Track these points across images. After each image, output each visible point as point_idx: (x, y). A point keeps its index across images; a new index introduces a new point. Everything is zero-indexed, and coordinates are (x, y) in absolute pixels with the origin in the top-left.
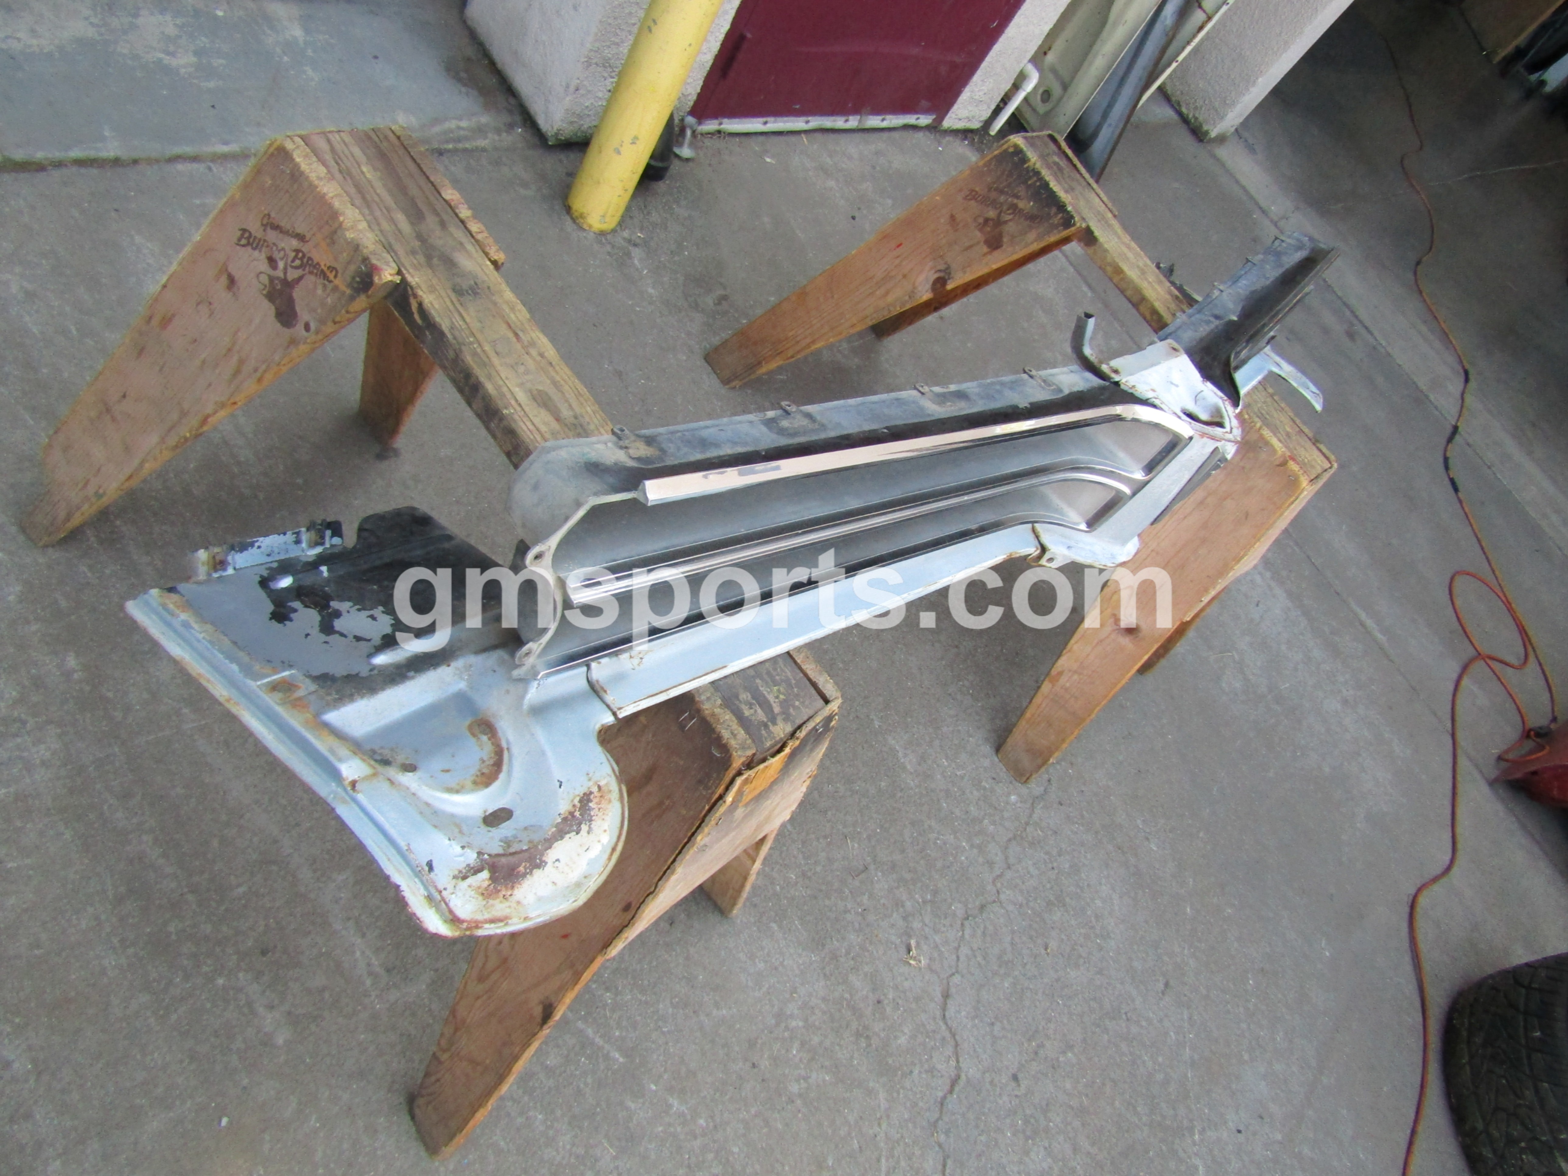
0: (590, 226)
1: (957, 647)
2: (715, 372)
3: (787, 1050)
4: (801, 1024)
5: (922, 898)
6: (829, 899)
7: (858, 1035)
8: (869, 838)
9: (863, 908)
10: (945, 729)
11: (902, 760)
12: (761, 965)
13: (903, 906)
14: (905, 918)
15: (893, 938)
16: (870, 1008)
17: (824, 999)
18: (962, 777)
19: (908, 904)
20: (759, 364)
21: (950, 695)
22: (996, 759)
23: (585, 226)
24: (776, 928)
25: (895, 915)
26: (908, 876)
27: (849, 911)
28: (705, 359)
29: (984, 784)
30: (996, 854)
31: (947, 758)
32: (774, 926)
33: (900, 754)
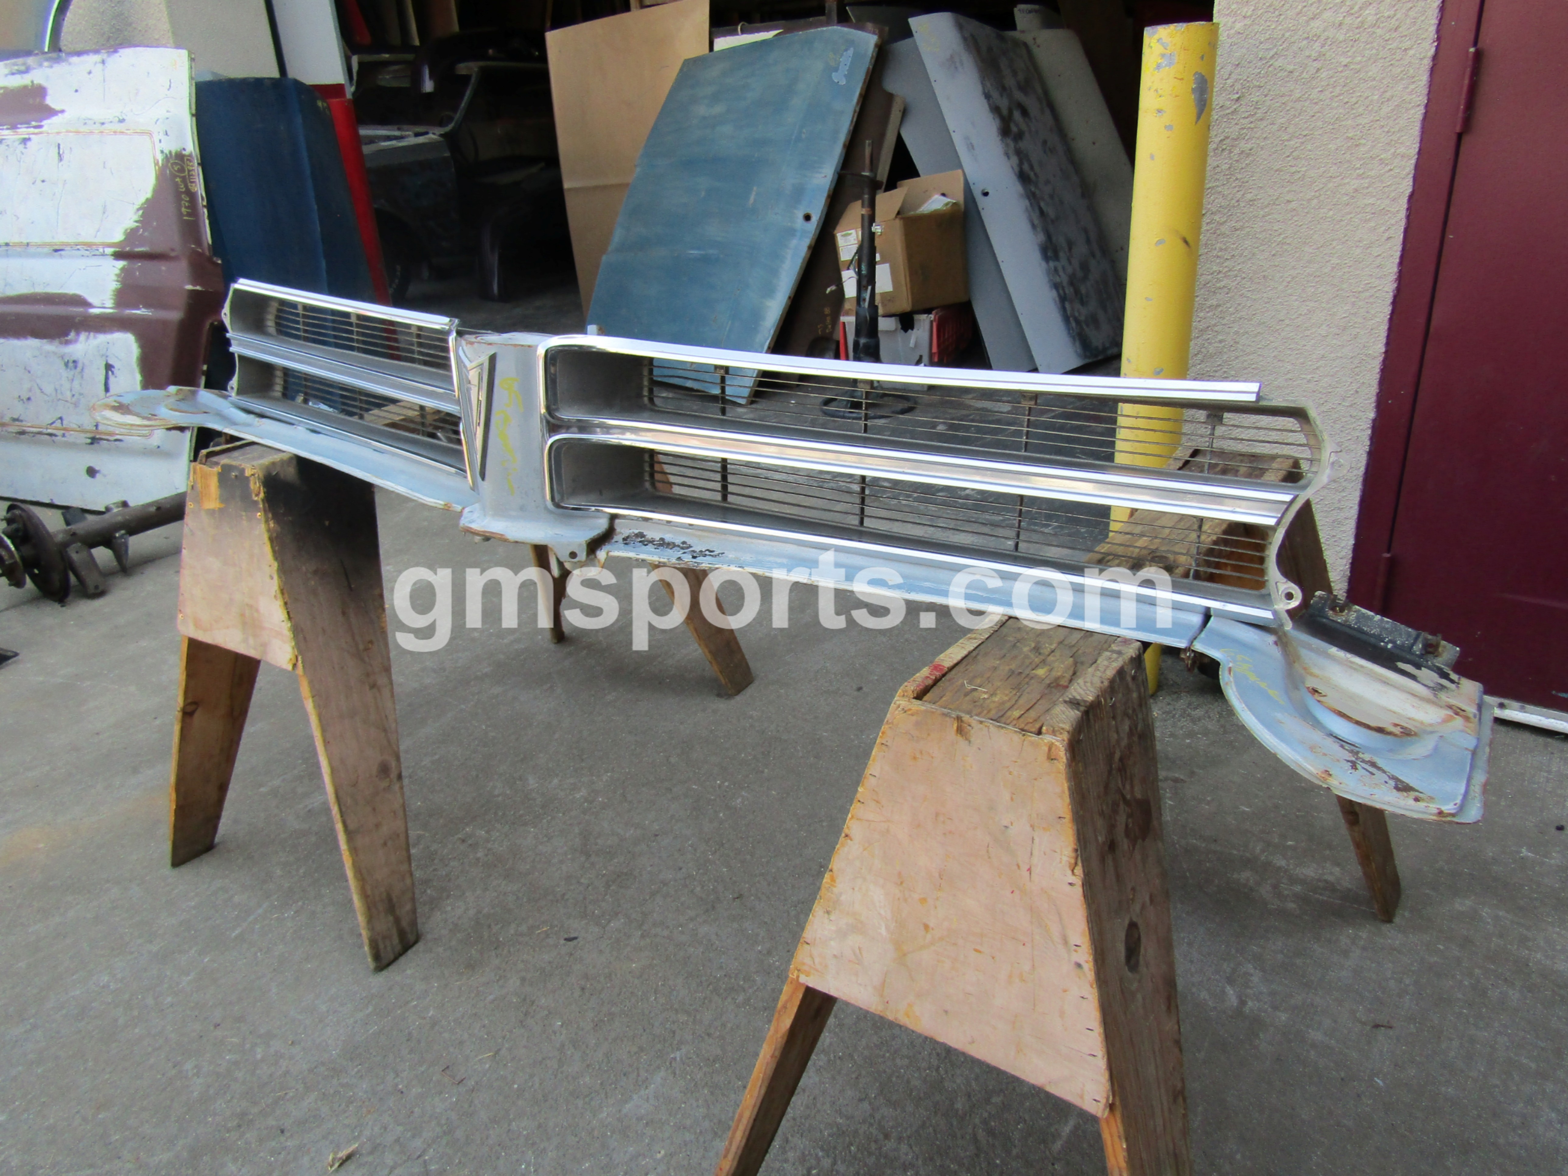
1: (887, 1136)
3: (230, 1051)
4: (259, 1056)
5: (431, 1159)
6: (411, 1051)
7: (243, 1114)
9: (404, 1090)
11: (635, 1097)
12: (324, 1008)
13: (414, 1136)
14: (397, 1141)
15: (367, 1133)
16: (274, 1123)
17: (287, 1072)
19: (418, 1143)
24: (367, 1012)
25: (400, 1128)
26: (459, 1134)
27: (397, 1075)
32: (370, 1009)
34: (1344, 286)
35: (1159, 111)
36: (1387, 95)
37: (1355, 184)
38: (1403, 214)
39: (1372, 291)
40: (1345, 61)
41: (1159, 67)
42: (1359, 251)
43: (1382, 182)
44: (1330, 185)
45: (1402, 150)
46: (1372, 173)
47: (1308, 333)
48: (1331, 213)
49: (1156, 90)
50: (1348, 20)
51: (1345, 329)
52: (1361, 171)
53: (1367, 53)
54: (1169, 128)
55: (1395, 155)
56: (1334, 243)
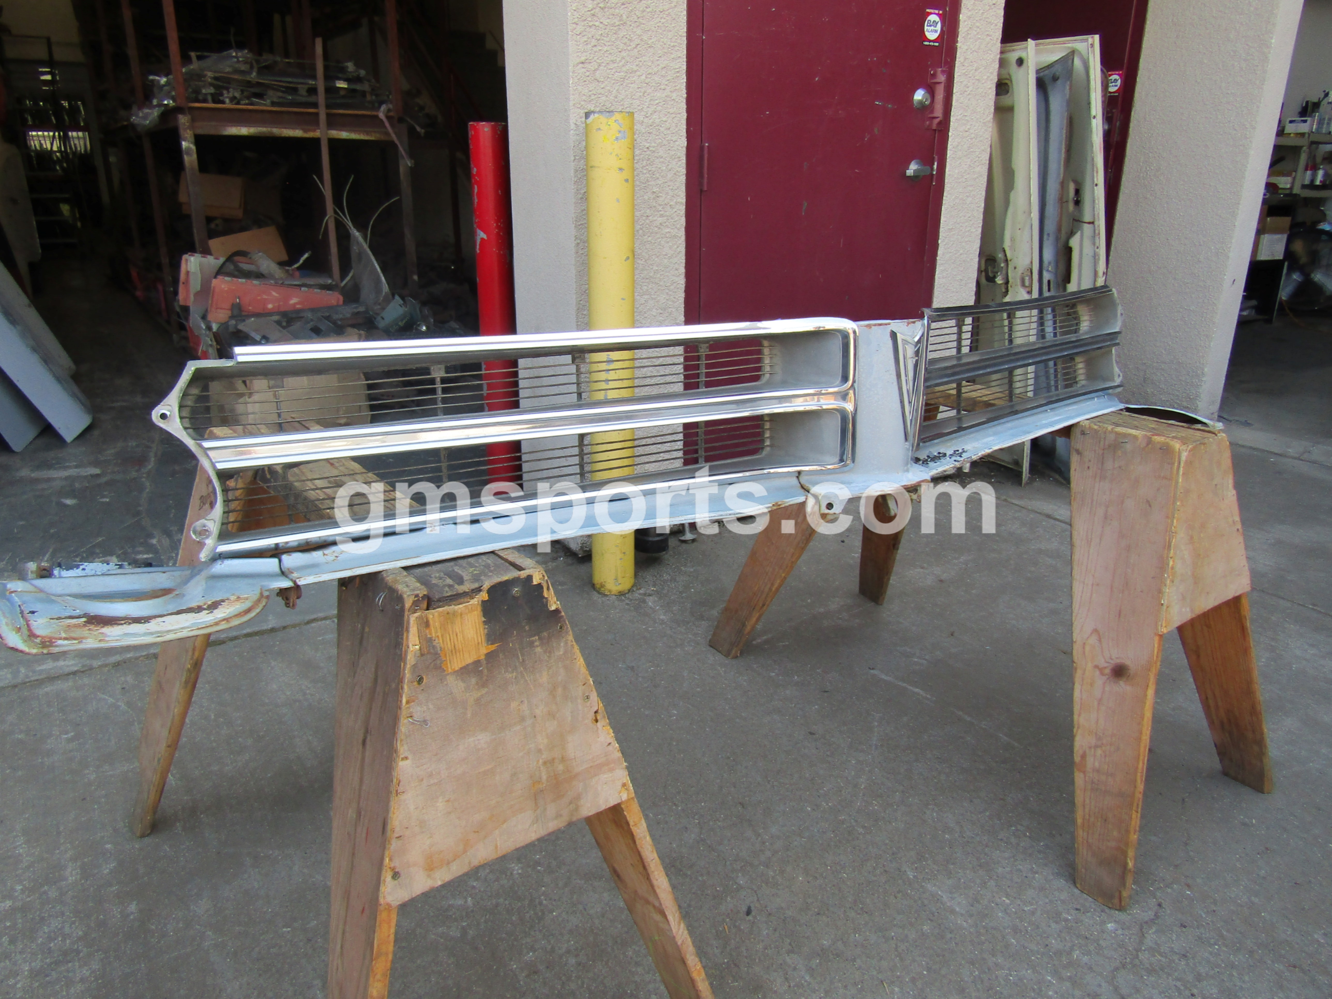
0: (610, 591)
2: (719, 652)
8: (913, 980)
10: (1000, 870)
11: (948, 904)
18: (1033, 913)
20: (744, 625)
21: (1001, 840)
22: (1076, 891)
23: (607, 593)
28: (711, 646)
29: (1064, 915)
30: (1100, 986)
31: (1007, 896)
33: (945, 899)
34: (661, 283)
35: (621, 169)
36: (670, 167)
37: (660, 220)
38: (683, 238)
39: (675, 285)
40: (647, 145)
41: (617, 139)
42: (666, 261)
43: (672, 218)
44: (648, 221)
45: (679, 200)
46: (667, 214)
47: (646, 315)
48: (650, 239)
49: (617, 155)
50: (646, 120)
51: (665, 309)
52: (662, 213)
53: (658, 141)
54: (627, 181)
55: (676, 203)
56: (654, 257)
